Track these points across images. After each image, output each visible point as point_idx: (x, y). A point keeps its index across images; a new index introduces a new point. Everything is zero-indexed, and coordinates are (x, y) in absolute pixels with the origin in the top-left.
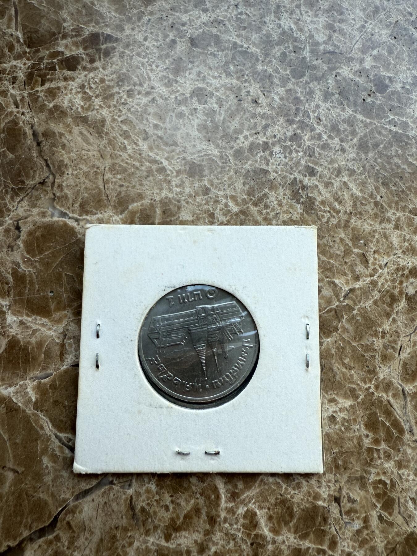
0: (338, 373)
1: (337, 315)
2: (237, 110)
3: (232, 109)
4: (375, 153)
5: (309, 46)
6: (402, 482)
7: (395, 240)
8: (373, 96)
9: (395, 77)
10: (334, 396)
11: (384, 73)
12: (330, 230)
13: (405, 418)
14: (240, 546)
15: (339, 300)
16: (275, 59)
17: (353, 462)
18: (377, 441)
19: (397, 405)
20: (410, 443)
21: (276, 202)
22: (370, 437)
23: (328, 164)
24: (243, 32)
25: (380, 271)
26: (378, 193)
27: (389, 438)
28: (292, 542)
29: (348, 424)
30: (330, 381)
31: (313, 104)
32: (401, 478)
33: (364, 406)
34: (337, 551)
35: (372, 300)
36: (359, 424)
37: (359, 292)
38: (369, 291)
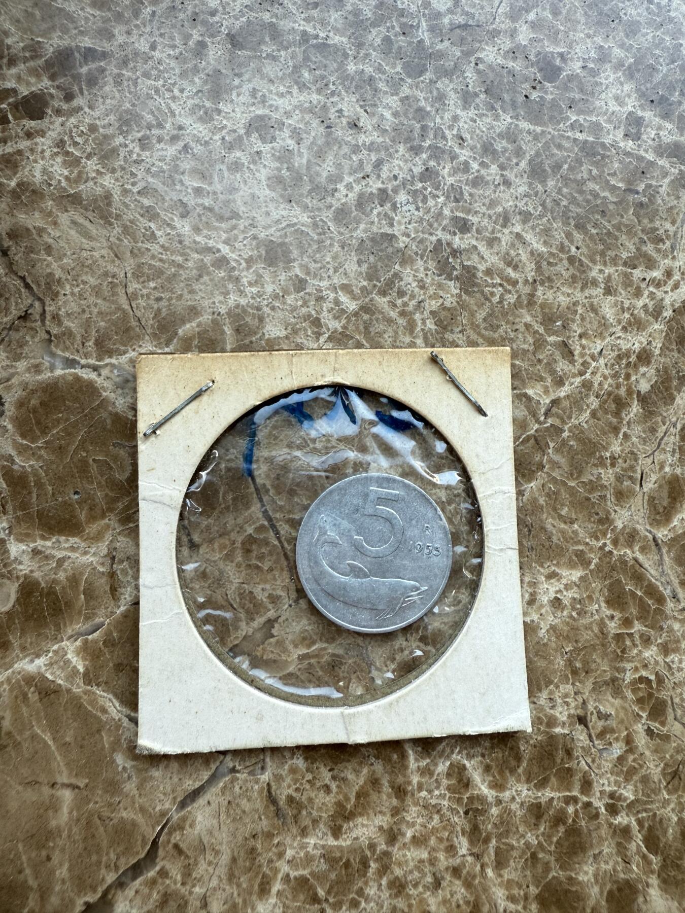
0: (554, 532)
2: (328, 144)
3: (319, 142)
4: (558, 180)
5: (426, 21)
6: (673, 674)
7: (609, 312)
9: (570, 53)
13: (663, 580)
14: (448, 820)
16: (374, 50)
18: (627, 622)
19: (648, 562)
20: (676, 614)
21: (414, 284)
22: (616, 618)
24: (315, 13)
27: (644, 614)
28: (526, 797)
30: (544, 547)
31: (447, 116)
32: (670, 668)
33: (600, 575)
34: (594, 794)
35: (588, 412)
36: (598, 602)
37: (566, 403)
38: (582, 398)
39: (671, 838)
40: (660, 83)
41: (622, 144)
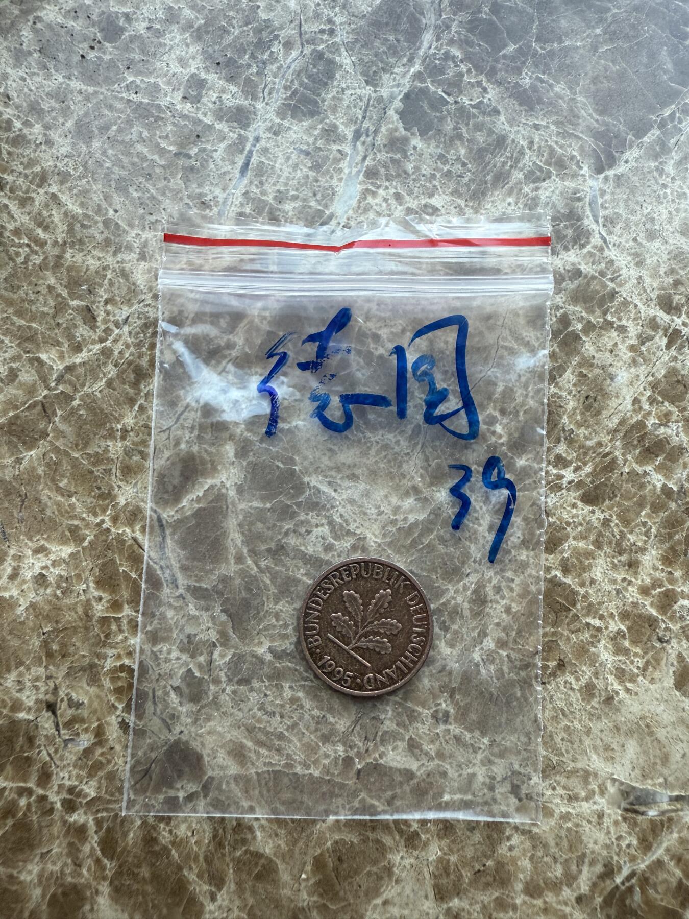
1: (45, 411)
8: (99, 48)
10: (42, 542)
11: (116, 8)
12: (31, 274)
15: (48, 387)
17: (76, 644)
25: (117, 331)
26: (110, 205)
29: (66, 585)
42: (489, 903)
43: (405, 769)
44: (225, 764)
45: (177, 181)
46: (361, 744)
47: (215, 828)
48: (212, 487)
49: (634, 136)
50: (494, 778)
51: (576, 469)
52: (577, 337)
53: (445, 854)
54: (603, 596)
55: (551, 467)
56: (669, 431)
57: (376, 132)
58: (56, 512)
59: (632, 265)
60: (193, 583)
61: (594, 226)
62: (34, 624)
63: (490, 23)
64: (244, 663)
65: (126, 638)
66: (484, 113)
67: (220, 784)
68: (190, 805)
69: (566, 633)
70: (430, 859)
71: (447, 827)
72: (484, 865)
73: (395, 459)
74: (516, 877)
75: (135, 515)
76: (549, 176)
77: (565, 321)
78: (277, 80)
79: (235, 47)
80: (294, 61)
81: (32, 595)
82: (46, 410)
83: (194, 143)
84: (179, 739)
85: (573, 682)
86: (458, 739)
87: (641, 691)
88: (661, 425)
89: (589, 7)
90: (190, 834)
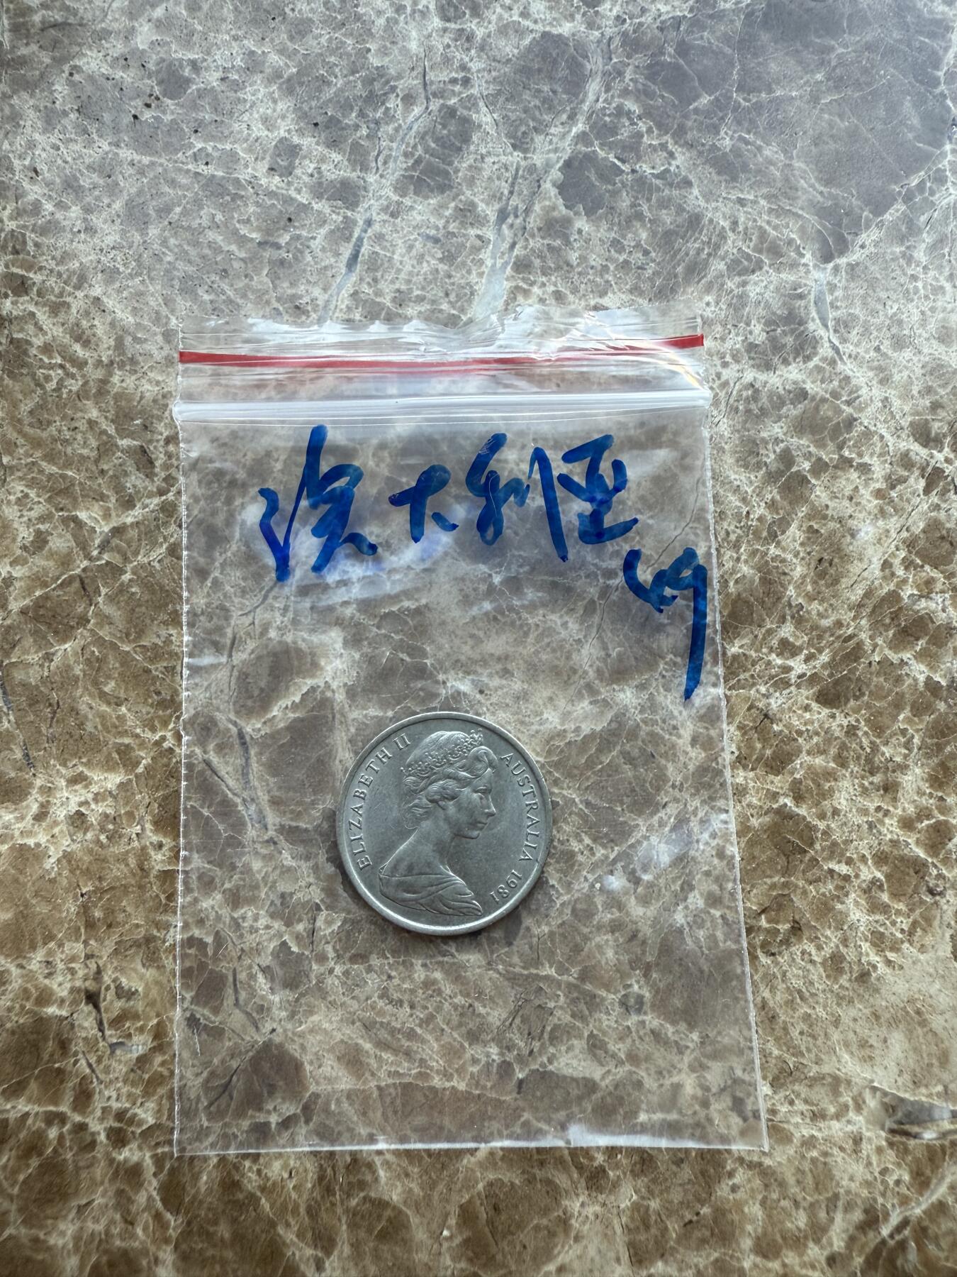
0: (90, 716)
1: (84, 589)
4: (163, 230)
5: (9, 18)
6: (241, 936)
8: (158, 107)
9: (206, 60)
10: (81, 769)
11: (179, 53)
12: (65, 405)
13: (245, 794)
15: (88, 557)
17: (128, 909)
19: (226, 768)
20: (258, 846)
22: (164, 849)
23: (57, 265)
25: (182, 480)
26: (173, 311)
27: (211, 844)
29: (113, 827)
30: (72, 736)
31: (19, 141)
32: (239, 928)
33: (151, 783)
34: (93, 1112)
35: (165, 546)
36: (141, 822)
37: (133, 533)
38: (158, 527)
39: (203, 1189)
40: (330, 100)
41: (263, 181)
42: (706, 1267)
43: (584, 1078)
44: (334, 1074)
45: (262, 279)
46: (522, 1044)
47: (321, 1166)
48: (313, 689)
49: (871, 212)
50: (707, 1089)
51: (807, 660)
52: (803, 481)
53: (643, 1198)
54: (850, 832)
55: (774, 656)
56: (932, 605)
57: (527, 211)
58: (100, 727)
59: (874, 382)
60: (287, 822)
61: (822, 332)
62: (69, 883)
63: (677, 67)
64: (360, 933)
65: (196, 900)
66: (671, 185)
67: (328, 1103)
68: (286, 1135)
69: (801, 883)
70: (622, 1206)
71: (644, 1161)
72: (698, 1214)
73: (561, 647)
74: (743, 1230)
75: (208, 729)
76: (759, 266)
77: (787, 458)
78: (394, 145)
79: (338, 102)
80: (417, 120)
81: (66, 842)
82: (85, 587)
83: (285, 229)
84: (270, 1040)
85: (813, 952)
86: (655, 1034)
87: (907, 963)
88: (921, 596)
89: (806, 47)
90: (286, 1175)
